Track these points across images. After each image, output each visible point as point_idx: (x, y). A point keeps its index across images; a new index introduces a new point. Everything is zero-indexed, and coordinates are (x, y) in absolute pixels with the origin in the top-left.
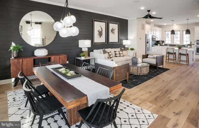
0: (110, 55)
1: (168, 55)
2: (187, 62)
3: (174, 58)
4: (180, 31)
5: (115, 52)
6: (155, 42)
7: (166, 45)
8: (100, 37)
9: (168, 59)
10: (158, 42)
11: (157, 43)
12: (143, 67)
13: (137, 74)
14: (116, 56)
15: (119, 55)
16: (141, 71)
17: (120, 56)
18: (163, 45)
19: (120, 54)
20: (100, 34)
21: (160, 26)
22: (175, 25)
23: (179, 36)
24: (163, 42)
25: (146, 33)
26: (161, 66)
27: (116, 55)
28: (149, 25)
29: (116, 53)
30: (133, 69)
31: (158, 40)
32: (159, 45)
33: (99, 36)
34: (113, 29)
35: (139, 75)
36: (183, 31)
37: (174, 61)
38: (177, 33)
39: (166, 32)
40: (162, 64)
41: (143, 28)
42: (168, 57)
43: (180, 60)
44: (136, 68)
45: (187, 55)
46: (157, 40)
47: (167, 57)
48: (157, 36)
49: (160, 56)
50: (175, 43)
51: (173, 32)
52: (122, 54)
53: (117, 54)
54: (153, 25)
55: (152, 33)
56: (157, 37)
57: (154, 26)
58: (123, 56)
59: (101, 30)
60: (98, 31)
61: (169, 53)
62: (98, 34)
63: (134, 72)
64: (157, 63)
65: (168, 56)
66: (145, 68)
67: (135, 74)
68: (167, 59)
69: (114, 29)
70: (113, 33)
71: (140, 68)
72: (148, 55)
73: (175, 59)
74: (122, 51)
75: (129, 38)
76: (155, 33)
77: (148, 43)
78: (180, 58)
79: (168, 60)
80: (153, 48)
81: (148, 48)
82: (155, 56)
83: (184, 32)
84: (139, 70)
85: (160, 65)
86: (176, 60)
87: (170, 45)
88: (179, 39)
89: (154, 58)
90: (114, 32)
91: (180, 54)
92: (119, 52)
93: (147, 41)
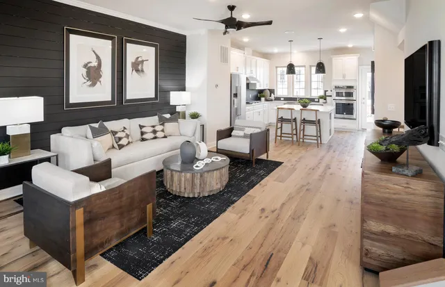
0: (120, 139)
1: (279, 125)
2: (317, 140)
3: (292, 132)
4: (305, 66)
5: (141, 127)
6: (255, 93)
7: (278, 99)
8: (93, 84)
9: (281, 133)
10: (261, 92)
11: (259, 95)
12: (208, 172)
13: (191, 196)
14: (143, 140)
15: (152, 135)
16: (203, 183)
17: (155, 138)
18: (272, 100)
19: (155, 132)
20: (93, 74)
21: (266, 56)
22: (295, 52)
23: (303, 78)
24: (272, 91)
25: (233, 71)
26: (264, 157)
27: (144, 136)
28: (242, 51)
29: (144, 130)
30: (180, 181)
31: (262, 88)
32: (263, 99)
33: (89, 83)
34: (140, 59)
35: (196, 196)
36: (311, 66)
37: (292, 137)
38: (300, 71)
39: (278, 69)
40: (267, 151)
41: (225, 58)
42: (279, 131)
43: (304, 135)
44: (189, 175)
45: (317, 122)
46: (258, 87)
47: (277, 129)
48: (258, 78)
49: (259, 130)
50: (295, 95)
51: (291, 69)
52: (163, 131)
53: (146, 133)
54: (251, 51)
55: (248, 71)
56: (259, 82)
57: (253, 55)
58: (165, 137)
59: (95, 64)
60: (85, 66)
61: (282, 120)
62: (85, 74)
63: (183, 190)
64: (252, 151)
65: (281, 127)
66: (216, 174)
67: (186, 196)
68: (279, 134)
69: (143, 61)
70: (137, 71)
71: (201, 176)
72: (231, 129)
73: (294, 132)
74: (163, 124)
75: (187, 85)
76: (254, 72)
77: (236, 95)
78: (304, 130)
79: (281, 136)
80: (249, 107)
81: (237, 109)
82: (249, 131)
83: (314, 69)
84: (197, 182)
85: (261, 154)
86: (296, 134)
87: (287, 99)
88: (303, 85)
89: (245, 136)
90: (142, 71)
91: (304, 121)
92: (153, 127)
93: (234, 92)
